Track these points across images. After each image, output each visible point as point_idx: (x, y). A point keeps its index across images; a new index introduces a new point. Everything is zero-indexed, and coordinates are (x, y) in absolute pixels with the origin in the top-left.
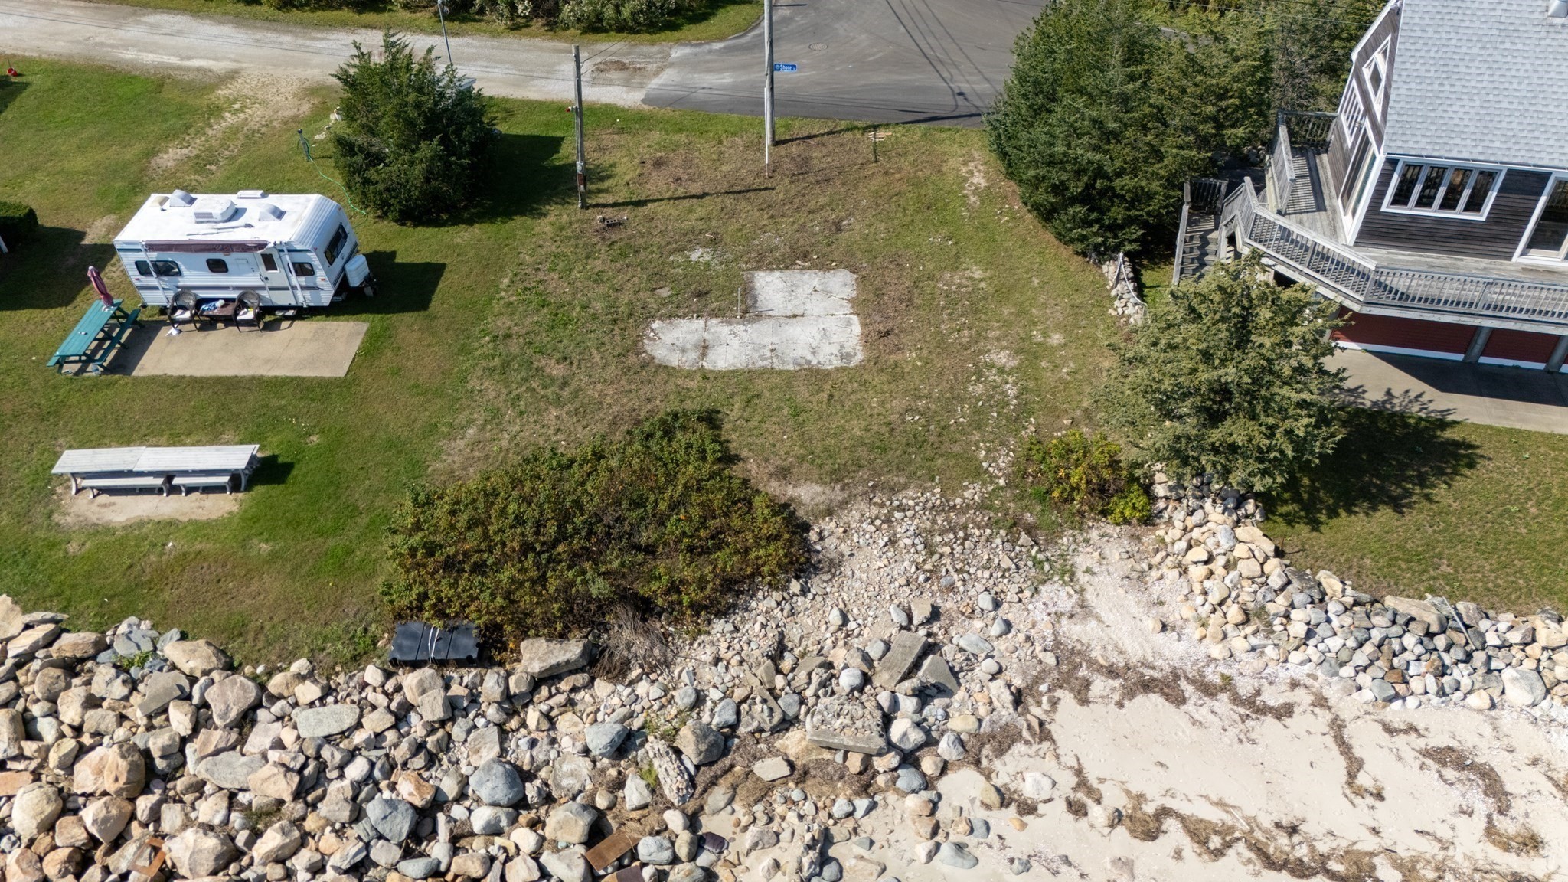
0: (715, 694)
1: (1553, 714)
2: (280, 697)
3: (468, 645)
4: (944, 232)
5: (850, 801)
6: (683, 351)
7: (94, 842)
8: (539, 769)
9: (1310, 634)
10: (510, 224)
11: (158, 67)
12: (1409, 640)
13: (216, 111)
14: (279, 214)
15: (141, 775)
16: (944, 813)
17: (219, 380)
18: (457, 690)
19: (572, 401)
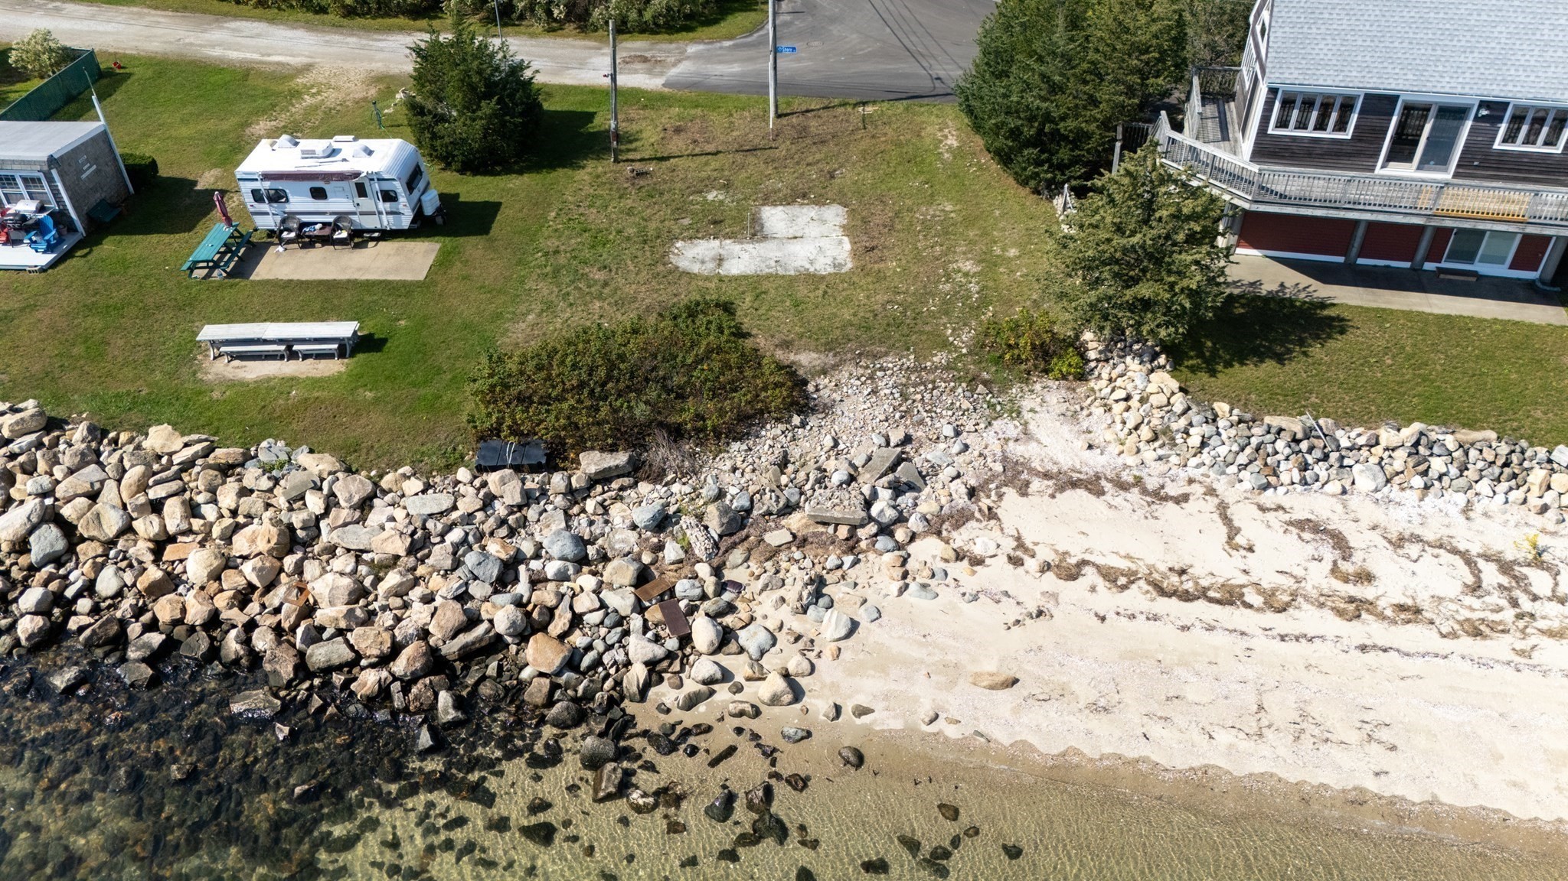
0: (733, 491)
1: (1392, 496)
2: (391, 491)
3: (539, 456)
4: (922, 178)
5: (839, 558)
6: (703, 262)
7: (251, 587)
8: (596, 539)
9: (1204, 444)
10: (554, 174)
11: (242, 62)
12: (1280, 445)
13: (296, 94)
14: (370, 153)
15: (287, 540)
16: (911, 565)
17: (321, 283)
18: (529, 485)
19: (612, 296)
